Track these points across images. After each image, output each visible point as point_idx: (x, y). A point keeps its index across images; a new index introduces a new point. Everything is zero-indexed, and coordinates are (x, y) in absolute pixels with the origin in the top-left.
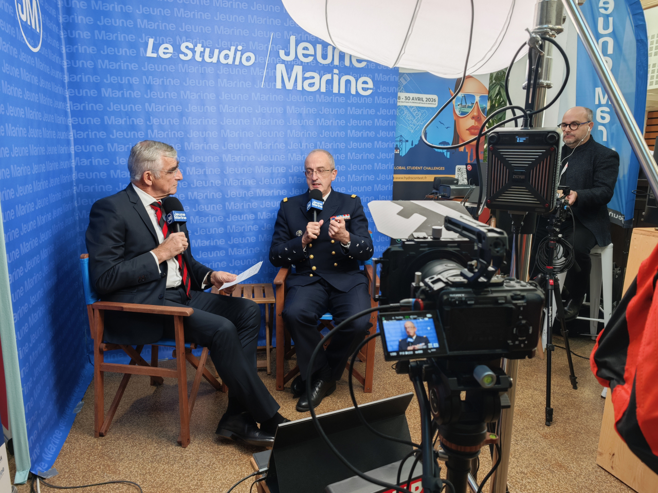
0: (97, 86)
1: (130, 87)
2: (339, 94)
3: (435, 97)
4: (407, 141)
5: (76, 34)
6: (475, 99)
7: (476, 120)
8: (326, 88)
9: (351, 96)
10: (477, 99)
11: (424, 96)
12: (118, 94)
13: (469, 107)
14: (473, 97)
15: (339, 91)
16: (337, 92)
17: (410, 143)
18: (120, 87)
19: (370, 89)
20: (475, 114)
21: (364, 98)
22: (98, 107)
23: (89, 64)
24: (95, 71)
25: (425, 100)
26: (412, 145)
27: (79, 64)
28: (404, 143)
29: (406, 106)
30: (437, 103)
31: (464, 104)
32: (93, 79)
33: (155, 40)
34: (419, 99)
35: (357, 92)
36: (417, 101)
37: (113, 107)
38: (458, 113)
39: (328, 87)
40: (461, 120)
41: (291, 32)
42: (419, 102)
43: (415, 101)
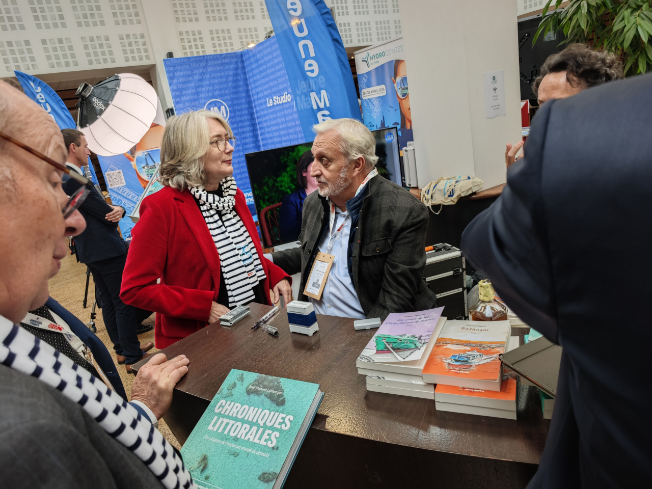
3: (384, 87)
4: (374, 126)
13: (406, 88)
25: (379, 90)
26: (377, 128)
29: (369, 99)
30: (385, 91)
31: (404, 86)
33: (269, 98)
34: (375, 91)
36: (374, 93)
38: (400, 96)
40: (404, 102)
42: (375, 93)
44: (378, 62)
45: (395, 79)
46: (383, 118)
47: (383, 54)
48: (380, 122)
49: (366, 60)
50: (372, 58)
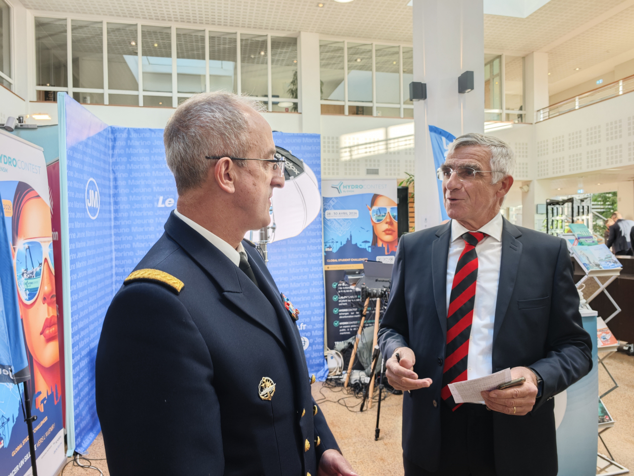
0: (129, 226)
1: (148, 225)
3: (357, 211)
4: (337, 242)
5: (119, 199)
6: (386, 210)
7: (389, 225)
10: (389, 210)
11: (348, 211)
12: (141, 229)
13: (383, 216)
14: (385, 209)
17: (339, 243)
18: (142, 225)
20: (388, 220)
22: (130, 238)
23: (125, 215)
24: (129, 218)
25: (348, 213)
26: (341, 244)
27: (120, 215)
28: (335, 244)
29: (335, 219)
30: (358, 215)
31: (379, 214)
32: (127, 222)
33: (164, 197)
34: (344, 213)
37: (139, 237)
38: (374, 220)
40: (378, 225)
42: (344, 215)
43: (341, 215)
44: (354, 191)
45: (371, 207)
46: (351, 236)
47: (361, 187)
48: (346, 240)
49: (338, 187)
50: (346, 187)
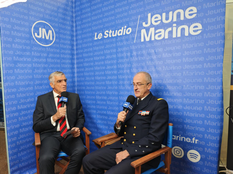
0: (82, 53)
1: (90, 52)
2: (177, 38)
5: (78, 37)
8: (168, 36)
9: (185, 38)
15: (177, 36)
16: (175, 37)
18: (87, 52)
19: (200, 30)
21: (195, 37)
22: (82, 60)
24: (82, 48)
27: (78, 47)
33: (97, 33)
35: (189, 34)
37: (86, 60)
39: (170, 35)
41: (148, 12)
